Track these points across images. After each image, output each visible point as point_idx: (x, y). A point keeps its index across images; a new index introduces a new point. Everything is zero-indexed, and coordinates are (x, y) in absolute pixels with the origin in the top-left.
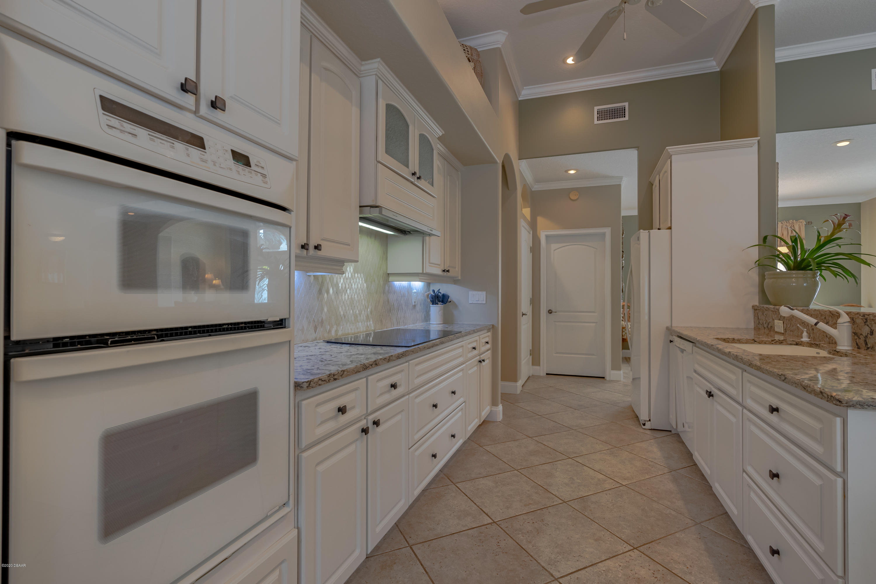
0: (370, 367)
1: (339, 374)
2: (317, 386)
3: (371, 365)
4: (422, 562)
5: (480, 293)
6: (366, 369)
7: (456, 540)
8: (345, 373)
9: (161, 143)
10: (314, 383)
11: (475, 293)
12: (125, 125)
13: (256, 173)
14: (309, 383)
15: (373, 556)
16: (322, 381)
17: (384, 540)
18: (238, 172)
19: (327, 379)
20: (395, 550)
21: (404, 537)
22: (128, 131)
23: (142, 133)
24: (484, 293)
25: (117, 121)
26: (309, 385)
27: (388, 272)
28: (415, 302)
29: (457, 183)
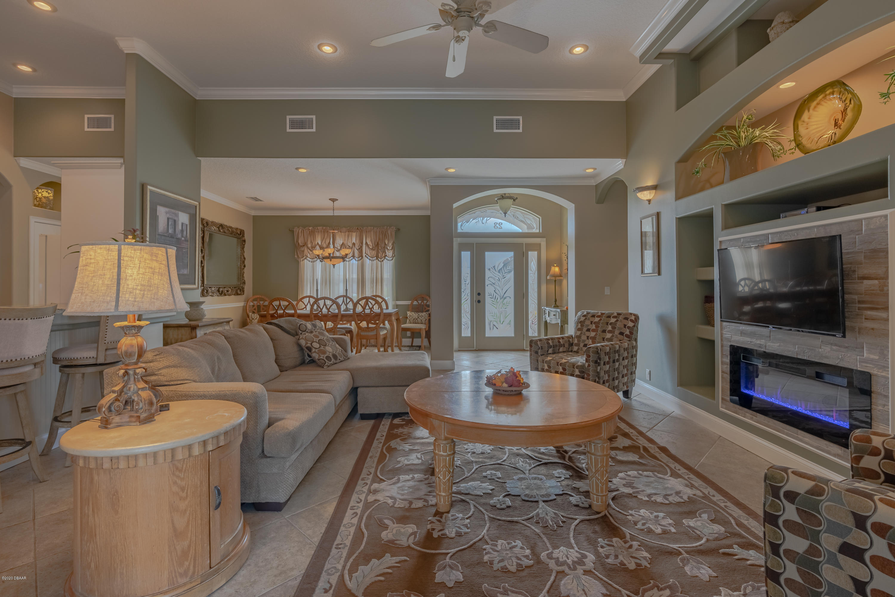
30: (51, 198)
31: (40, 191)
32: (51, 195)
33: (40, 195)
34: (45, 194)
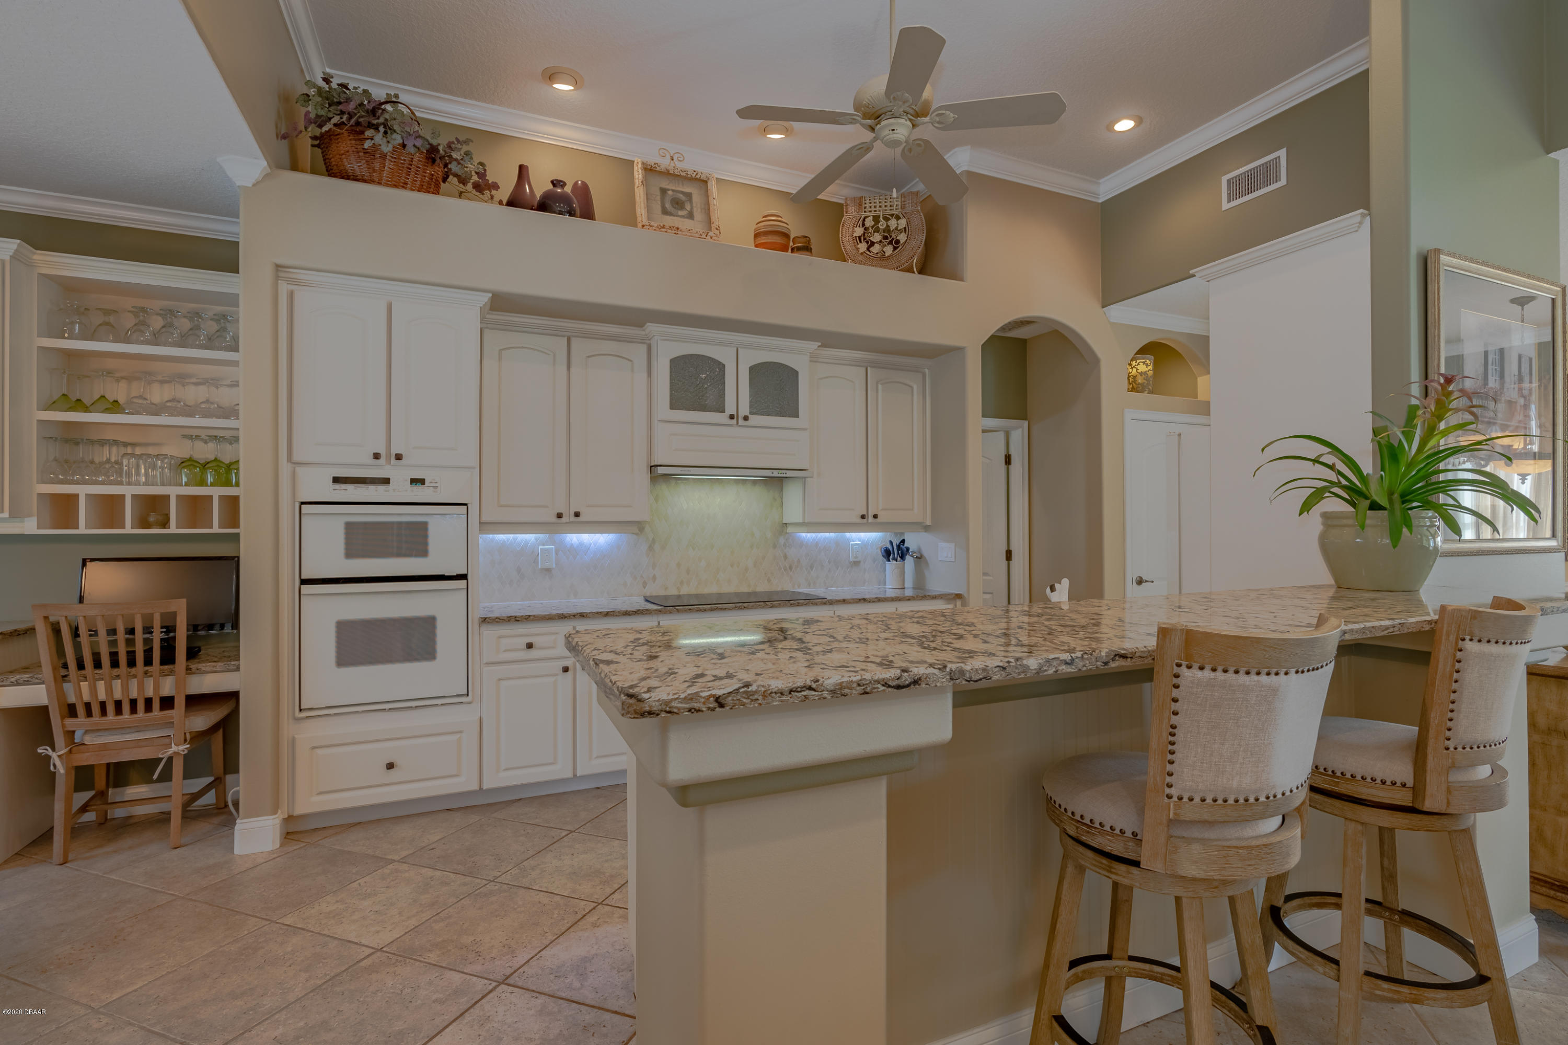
5: (949, 545)
6: (566, 618)
10: (494, 620)
11: (944, 545)
12: (342, 486)
13: (428, 488)
14: (485, 619)
18: (413, 490)
22: (343, 488)
23: (351, 487)
24: (953, 545)
25: (338, 486)
26: (487, 621)
27: (784, 522)
28: (856, 557)
29: (915, 387)
30: (1151, 373)
31: (1134, 363)
32: (1150, 367)
33: (1134, 370)
34: (1142, 368)
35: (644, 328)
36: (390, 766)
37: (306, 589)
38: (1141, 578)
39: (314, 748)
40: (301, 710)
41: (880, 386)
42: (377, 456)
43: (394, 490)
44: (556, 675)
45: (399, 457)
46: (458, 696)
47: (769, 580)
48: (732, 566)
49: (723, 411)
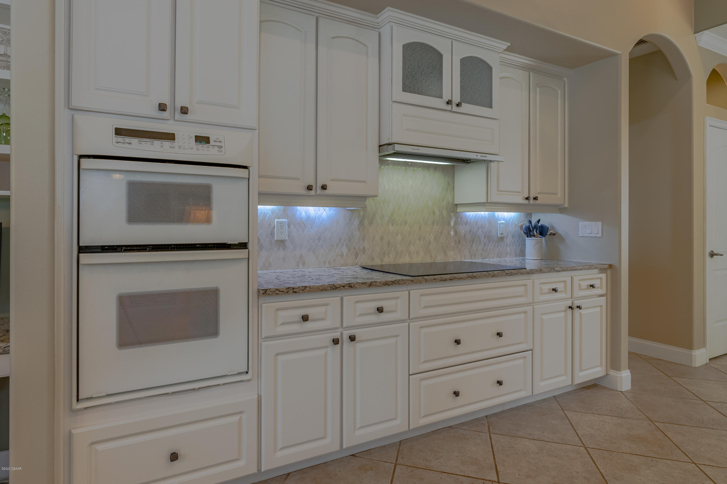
0: (341, 288)
1: (299, 288)
2: (273, 294)
3: (344, 287)
4: (394, 480)
5: (593, 223)
6: (336, 289)
7: (441, 478)
8: (307, 289)
9: (145, 144)
10: (271, 292)
11: (587, 223)
12: (126, 139)
13: (213, 147)
14: (265, 291)
15: (361, 457)
16: (280, 291)
17: (379, 450)
18: (198, 149)
19: (285, 290)
20: (381, 461)
21: (398, 455)
22: (127, 142)
23: (135, 141)
24: (600, 223)
25: (122, 138)
26: (265, 292)
27: (455, 203)
28: (502, 234)
29: (559, 92)
35: (378, 15)
36: (174, 457)
37: (85, 258)
38: (713, 251)
39: (93, 443)
40: (78, 400)
41: (538, 89)
42: (162, 107)
43: (180, 147)
44: (327, 347)
45: (184, 111)
46: (239, 374)
47: (445, 252)
48: (419, 240)
49: (441, 97)
